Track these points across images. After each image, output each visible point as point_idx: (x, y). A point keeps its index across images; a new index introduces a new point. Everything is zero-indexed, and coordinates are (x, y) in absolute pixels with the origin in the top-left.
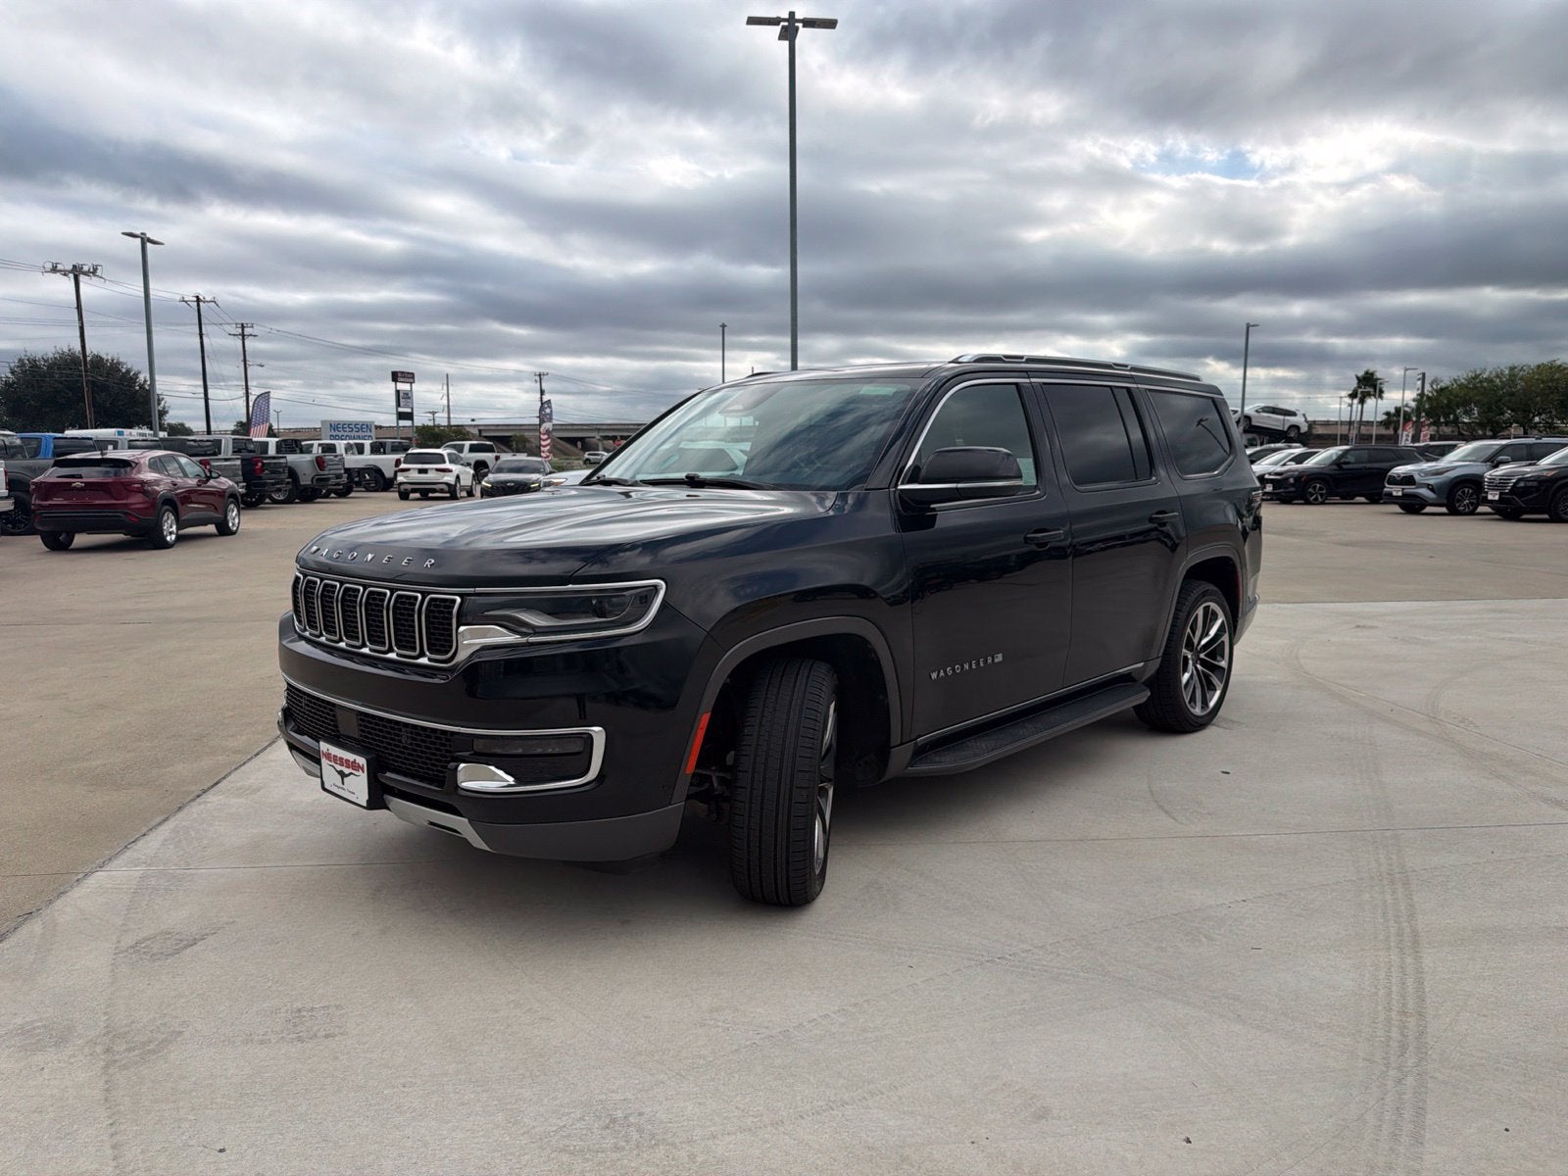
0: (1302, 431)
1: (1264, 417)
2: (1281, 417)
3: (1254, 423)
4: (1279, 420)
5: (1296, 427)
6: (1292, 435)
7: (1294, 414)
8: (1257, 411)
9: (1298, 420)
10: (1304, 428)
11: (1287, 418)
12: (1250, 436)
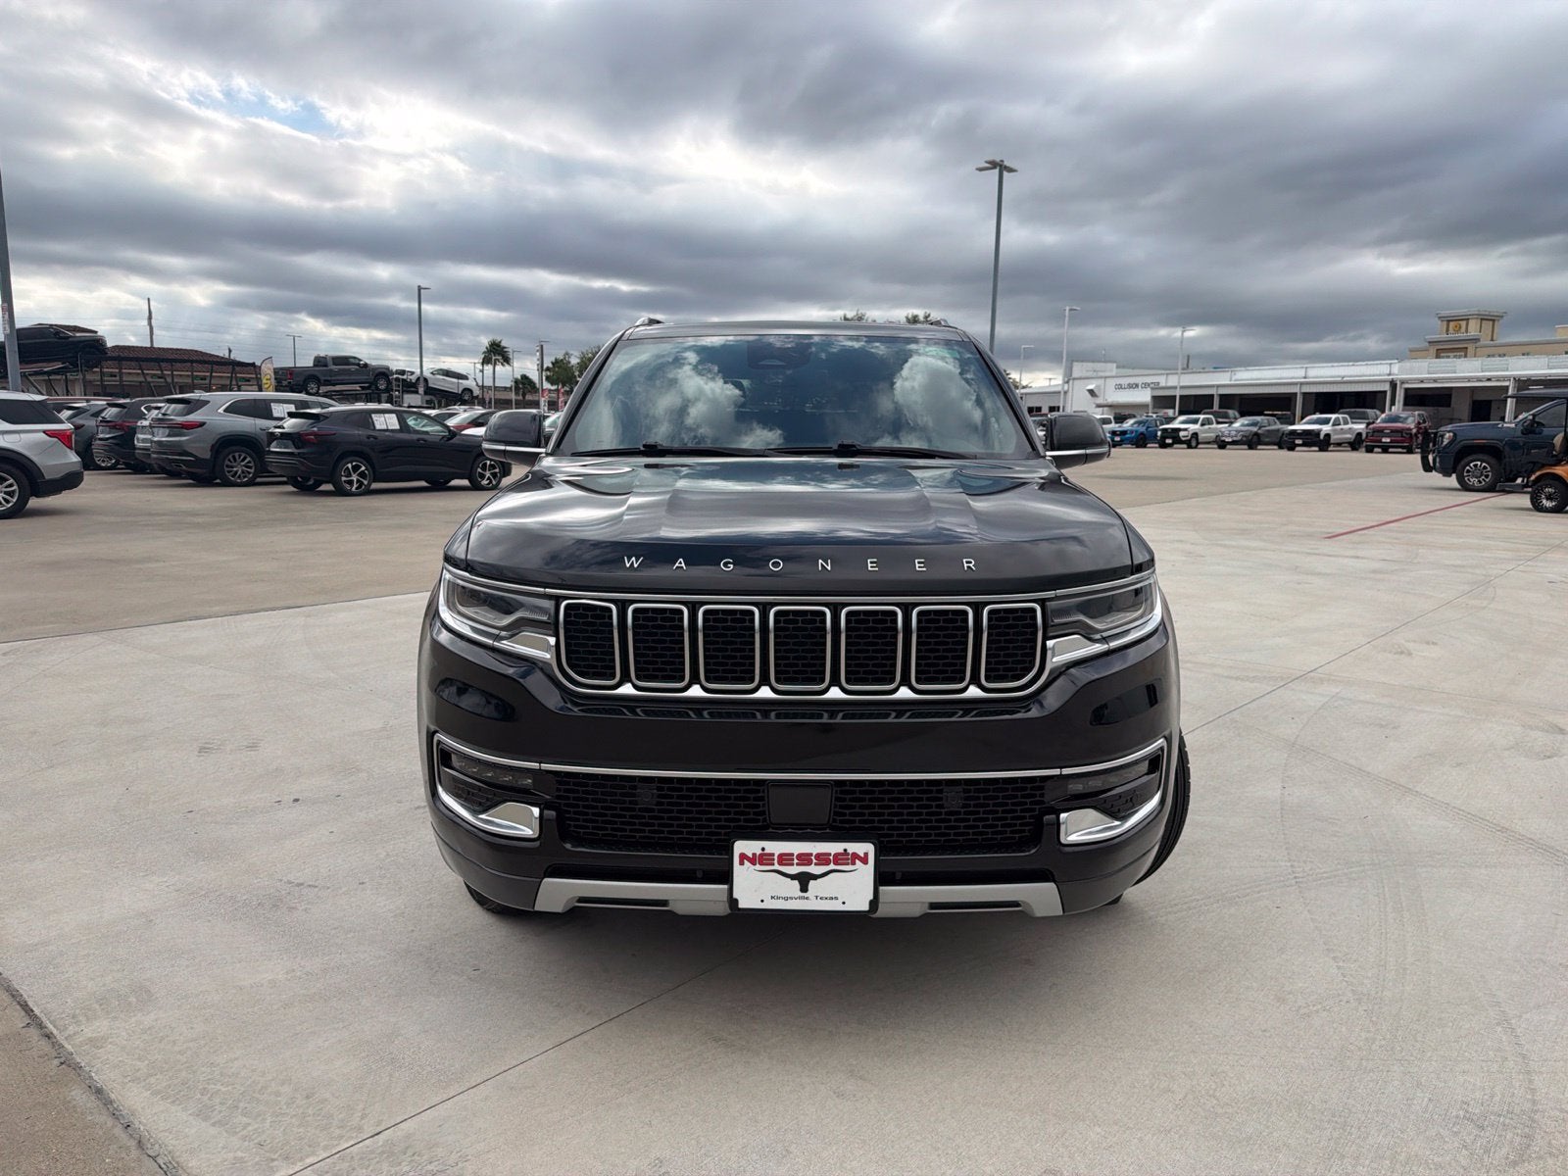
0: (475, 394)
1: (439, 379)
2: (455, 380)
3: (430, 385)
4: (453, 383)
5: (468, 390)
6: (466, 398)
7: (465, 377)
8: (432, 373)
9: (470, 383)
10: (477, 392)
11: (460, 381)
12: (428, 398)
